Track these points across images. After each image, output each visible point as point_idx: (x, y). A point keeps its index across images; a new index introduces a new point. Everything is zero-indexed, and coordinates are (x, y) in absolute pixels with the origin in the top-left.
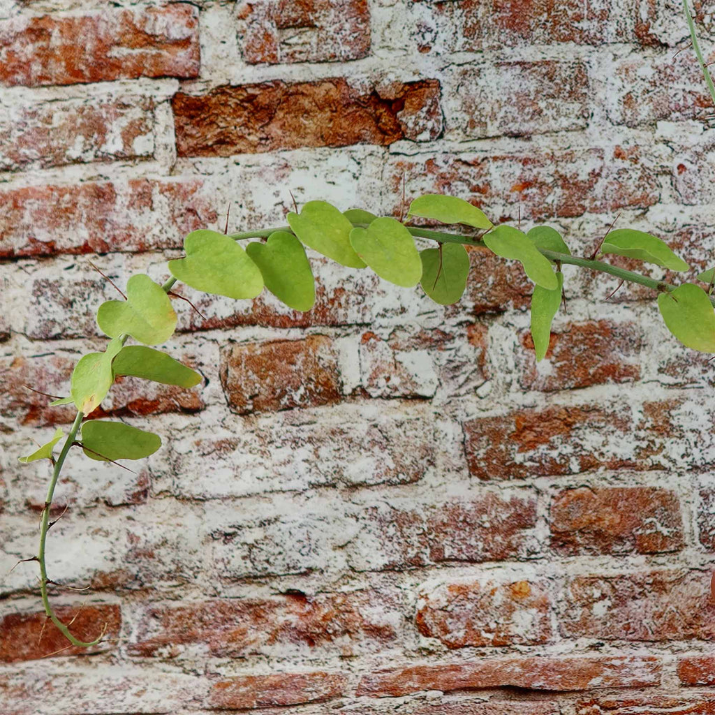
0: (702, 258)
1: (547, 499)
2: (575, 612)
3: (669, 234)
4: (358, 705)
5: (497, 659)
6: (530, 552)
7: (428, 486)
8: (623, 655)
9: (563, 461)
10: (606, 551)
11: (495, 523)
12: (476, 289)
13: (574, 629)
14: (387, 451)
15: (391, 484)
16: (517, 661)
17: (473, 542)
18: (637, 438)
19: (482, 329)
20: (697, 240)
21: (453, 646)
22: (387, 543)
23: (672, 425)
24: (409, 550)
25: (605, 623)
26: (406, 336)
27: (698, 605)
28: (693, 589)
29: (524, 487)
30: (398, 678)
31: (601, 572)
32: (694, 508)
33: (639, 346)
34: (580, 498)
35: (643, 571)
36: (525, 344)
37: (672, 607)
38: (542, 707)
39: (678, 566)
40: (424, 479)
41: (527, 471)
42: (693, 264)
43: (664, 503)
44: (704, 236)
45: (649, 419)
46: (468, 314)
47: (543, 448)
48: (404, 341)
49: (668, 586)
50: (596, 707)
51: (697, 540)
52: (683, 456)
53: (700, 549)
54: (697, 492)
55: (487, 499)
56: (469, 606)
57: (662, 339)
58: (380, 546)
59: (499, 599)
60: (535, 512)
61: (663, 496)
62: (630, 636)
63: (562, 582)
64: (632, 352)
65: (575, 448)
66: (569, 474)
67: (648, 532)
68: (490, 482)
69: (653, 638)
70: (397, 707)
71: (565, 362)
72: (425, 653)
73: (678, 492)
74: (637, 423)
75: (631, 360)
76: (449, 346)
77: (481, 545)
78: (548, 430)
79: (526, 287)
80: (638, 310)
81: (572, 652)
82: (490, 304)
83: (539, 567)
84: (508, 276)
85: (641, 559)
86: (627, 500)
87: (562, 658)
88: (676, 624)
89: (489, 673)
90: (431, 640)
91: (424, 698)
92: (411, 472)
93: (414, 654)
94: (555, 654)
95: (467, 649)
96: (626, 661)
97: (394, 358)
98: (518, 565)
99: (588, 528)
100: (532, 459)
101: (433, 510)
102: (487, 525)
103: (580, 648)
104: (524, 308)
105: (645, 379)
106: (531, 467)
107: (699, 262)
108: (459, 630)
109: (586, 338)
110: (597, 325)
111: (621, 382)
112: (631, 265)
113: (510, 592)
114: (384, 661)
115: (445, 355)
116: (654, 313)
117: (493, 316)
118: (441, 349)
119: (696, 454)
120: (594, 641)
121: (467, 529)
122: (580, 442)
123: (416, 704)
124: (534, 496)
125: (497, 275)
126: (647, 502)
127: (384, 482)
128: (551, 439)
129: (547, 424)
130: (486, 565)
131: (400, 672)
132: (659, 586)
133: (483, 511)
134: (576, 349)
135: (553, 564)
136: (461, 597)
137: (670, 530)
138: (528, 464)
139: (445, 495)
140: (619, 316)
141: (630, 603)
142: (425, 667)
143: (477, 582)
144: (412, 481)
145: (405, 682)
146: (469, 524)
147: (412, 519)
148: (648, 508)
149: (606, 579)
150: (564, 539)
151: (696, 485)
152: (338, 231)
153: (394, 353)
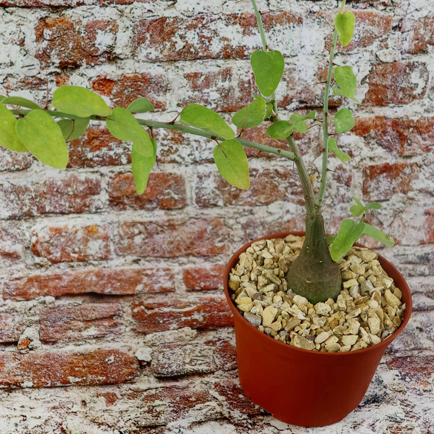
0: (209, 35)
1: (107, 179)
2: (124, 241)
3: (189, 19)
4: (6, 307)
5: (81, 270)
6: (97, 208)
7: (34, 172)
8: (152, 267)
9: (117, 157)
10: (142, 207)
11: (76, 192)
12: (60, 51)
13: (123, 251)
14: (6, 152)
15: (10, 171)
16: (93, 272)
17: (63, 203)
18: (162, 145)
19: (65, 77)
20: (206, 23)
21: (54, 262)
22: (10, 203)
23: (183, 137)
24: (24, 207)
25: (141, 247)
26: (15, 81)
27: (193, 237)
28: (191, 228)
29: (93, 172)
30: (25, 285)
31: (138, 219)
32: (194, 185)
33: (166, 90)
34: (127, 178)
35: (163, 219)
36: (93, 87)
37: (179, 238)
38: (112, 307)
39: (183, 216)
40: (31, 168)
41: (95, 162)
42: (203, 39)
43: (176, 182)
44: (212, 21)
45: (170, 134)
46: (56, 67)
47: (104, 150)
48: (13, 84)
49: (177, 227)
50: (142, 307)
51: (194, 202)
52: (189, 155)
53: (195, 207)
54: (196, 176)
55: (70, 178)
56: (62, 240)
57: (181, 86)
58: (5, 206)
59: (80, 235)
60: (100, 186)
61: (176, 178)
62: (156, 255)
63: (117, 225)
64: (161, 94)
65: (124, 150)
66: (121, 165)
67: (166, 197)
68: (72, 169)
69: (168, 255)
70: (30, 309)
71: (119, 99)
72: (38, 266)
73: (185, 176)
74: (162, 136)
75: (161, 99)
76: (44, 87)
77: (67, 204)
78: (108, 139)
79: (94, 50)
80: (167, 67)
81: (123, 265)
82: (71, 61)
83: (103, 217)
84: (83, 43)
85: (162, 212)
86: (155, 179)
87: (118, 269)
88: (180, 247)
89: (78, 281)
90: (41, 258)
91: (44, 303)
92: (23, 164)
93: (32, 267)
94: (114, 266)
95: (62, 264)
96: (154, 271)
97: (7, 95)
98: (90, 216)
99: (131, 195)
100: (98, 156)
101: (38, 185)
102: (71, 193)
103: (127, 262)
104: (93, 64)
105: (169, 110)
106: (97, 161)
107: (207, 38)
108: (57, 252)
109: (133, 84)
110: (140, 76)
111: (153, 112)
112: (163, 38)
113: (87, 232)
114: (15, 272)
115: (42, 93)
116: (177, 70)
117: (72, 69)
118: (38, 89)
119: (197, 154)
120: (135, 258)
121: (59, 195)
122: (127, 146)
123: (40, 307)
124: (99, 177)
125: (75, 42)
126: (166, 181)
127: (6, 170)
128: (110, 144)
129: (107, 135)
130: (71, 216)
131: (25, 280)
132: (172, 227)
133: (68, 185)
134: (126, 91)
135: (111, 215)
136: (57, 235)
137: (179, 196)
138: (96, 159)
139: (44, 176)
140: (155, 71)
141: (155, 236)
142: (40, 276)
143: (66, 226)
144: (23, 169)
145: (30, 288)
146: (59, 193)
147: (24, 190)
148: (167, 185)
149: (142, 223)
150: (117, 201)
151: (196, 171)
152: (6, 122)
153: (7, 92)
